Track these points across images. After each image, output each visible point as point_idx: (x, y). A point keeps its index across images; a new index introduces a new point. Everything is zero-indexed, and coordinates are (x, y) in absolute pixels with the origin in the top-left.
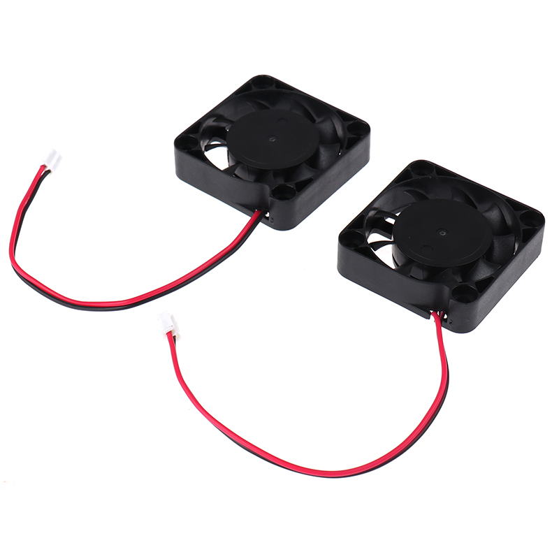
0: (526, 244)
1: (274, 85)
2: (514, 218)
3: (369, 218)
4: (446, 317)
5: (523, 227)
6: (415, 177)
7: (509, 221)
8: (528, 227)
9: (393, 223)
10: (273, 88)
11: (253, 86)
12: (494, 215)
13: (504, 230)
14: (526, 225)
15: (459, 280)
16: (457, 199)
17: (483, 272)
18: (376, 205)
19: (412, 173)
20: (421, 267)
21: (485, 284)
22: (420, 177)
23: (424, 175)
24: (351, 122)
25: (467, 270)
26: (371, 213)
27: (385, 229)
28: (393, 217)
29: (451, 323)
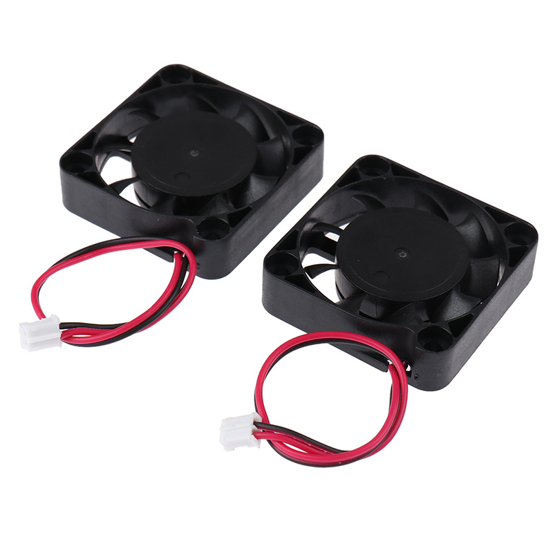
0: (515, 269)
1: (191, 78)
2: (497, 233)
3: (306, 233)
4: (409, 369)
5: (510, 245)
6: (364, 178)
7: (490, 235)
8: (516, 246)
9: (337, 241)
10: (190, 82)
11: (162, 81)
12: (470, 230)
13: (485, 249)
14: (514, 241)
15: (425, 317)
16: (422, 208)
17: (456, 308)
18: (314, 215)
19: (360, 172)
20: (374, 300)
21: (462, 325)
22: (371, 178)
23: (377, 175)
24: (299, 126)
25: (436, 305)
26: (308, 226)
27: (327, 248)
28: (337, 231)
29: (417, 378)
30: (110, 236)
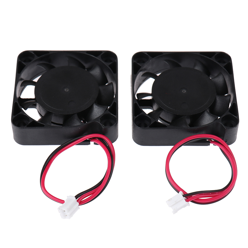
29: (226, 141)
30: (56, 147)
